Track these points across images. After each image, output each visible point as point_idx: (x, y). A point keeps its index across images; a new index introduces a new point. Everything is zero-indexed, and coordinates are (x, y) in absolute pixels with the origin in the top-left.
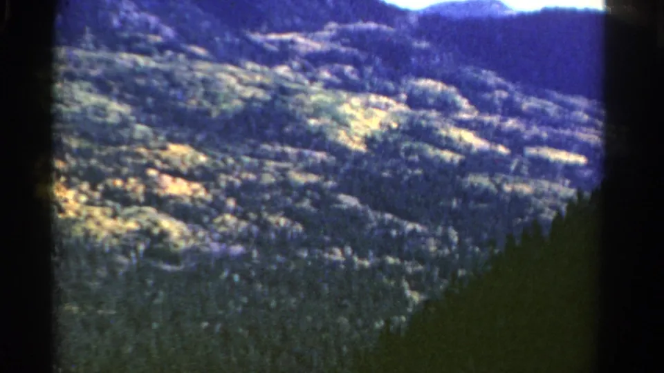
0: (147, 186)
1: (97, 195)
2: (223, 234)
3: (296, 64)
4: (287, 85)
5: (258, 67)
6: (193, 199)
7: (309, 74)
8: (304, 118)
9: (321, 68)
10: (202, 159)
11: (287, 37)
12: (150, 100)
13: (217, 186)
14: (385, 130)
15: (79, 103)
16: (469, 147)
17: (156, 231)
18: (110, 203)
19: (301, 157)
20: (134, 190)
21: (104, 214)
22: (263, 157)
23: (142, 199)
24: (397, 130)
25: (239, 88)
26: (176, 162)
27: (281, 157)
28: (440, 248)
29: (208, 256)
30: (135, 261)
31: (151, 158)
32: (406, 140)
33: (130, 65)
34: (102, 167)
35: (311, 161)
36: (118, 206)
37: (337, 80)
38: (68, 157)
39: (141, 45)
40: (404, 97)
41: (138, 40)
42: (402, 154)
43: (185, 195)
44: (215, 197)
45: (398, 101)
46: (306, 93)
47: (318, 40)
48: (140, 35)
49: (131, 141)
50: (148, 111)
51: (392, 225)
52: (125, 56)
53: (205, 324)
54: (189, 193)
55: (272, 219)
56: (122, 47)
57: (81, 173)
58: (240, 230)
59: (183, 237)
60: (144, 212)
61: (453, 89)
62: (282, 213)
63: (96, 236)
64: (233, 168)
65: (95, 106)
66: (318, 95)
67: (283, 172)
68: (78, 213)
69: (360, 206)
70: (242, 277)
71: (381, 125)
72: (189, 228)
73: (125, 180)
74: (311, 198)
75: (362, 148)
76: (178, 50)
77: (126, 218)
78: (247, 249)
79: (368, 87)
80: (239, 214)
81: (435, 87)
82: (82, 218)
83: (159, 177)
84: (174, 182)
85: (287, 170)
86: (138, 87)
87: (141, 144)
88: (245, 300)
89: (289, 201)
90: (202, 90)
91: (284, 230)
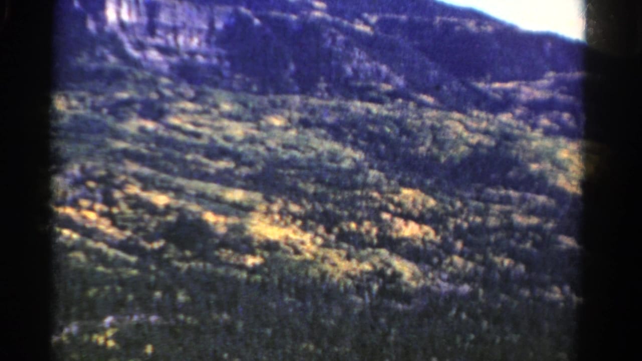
0: (380, 229)
1: (333, 237)
2: (451, 274)
3: (518, 112)
4: (508, 130)
5: (483, 115)
6: (423, 241)
7: (531, 121)
8: (526, 162)
9: (542, 116)
11: (510, 85)
12: (383, 147)
13: (446, 228)
15: (313, 149)
17: (389, 272)
18: (345, 245)
19: (523, 200)
20: (368, 232)
21: (340, 255)
22: (488, 201)
23: (375, 241)
25: (465, 134)
26: (408, 205)
27: (505, 200)
29: (437, 296)
30: (368, 300)
31: (384, 203)
33: (363, 113)
34: (338, 212)
35: (533, 203)
36: (353, 249)
37: (557, 127)
38: (304, 202)
39: (374, 94)
41: (370, 89)
43: (417, 236)
44: (444, 239)
46: (529, 140)
47: (538, 89)
48: (373, 84)
49: (365, 185)
50: (379, 156)
52: (358, 104)
54: (420, 235)
55: (497, 260)
56: (355, 96)
57: (317, 217)
58: (467, 270)
59: (414, 277)
60: (378, 254)
62: (506, 254)
63: (332, 276)
64: (461, 211)
65: (329, 152)
66: (538, 141)
67: (507, 214)
68: (315, 255)
69: (577, 247)
70: (468, 314)
72: (419, 268)
73: (359, 223)
74: (533, 239)
75: (578, 191)
76: (408, 98)
77: (361, 260)
78: (473, 287)
80: (466, 255)
82: (319, 260)
83: (392, 220)
84: (406, 225)
85: (510, 212)
86: (371, 134)
87: (374, 188)
88: (472, 337)
89: (513, 243)
90: (430, 137)
91: (508, 270)
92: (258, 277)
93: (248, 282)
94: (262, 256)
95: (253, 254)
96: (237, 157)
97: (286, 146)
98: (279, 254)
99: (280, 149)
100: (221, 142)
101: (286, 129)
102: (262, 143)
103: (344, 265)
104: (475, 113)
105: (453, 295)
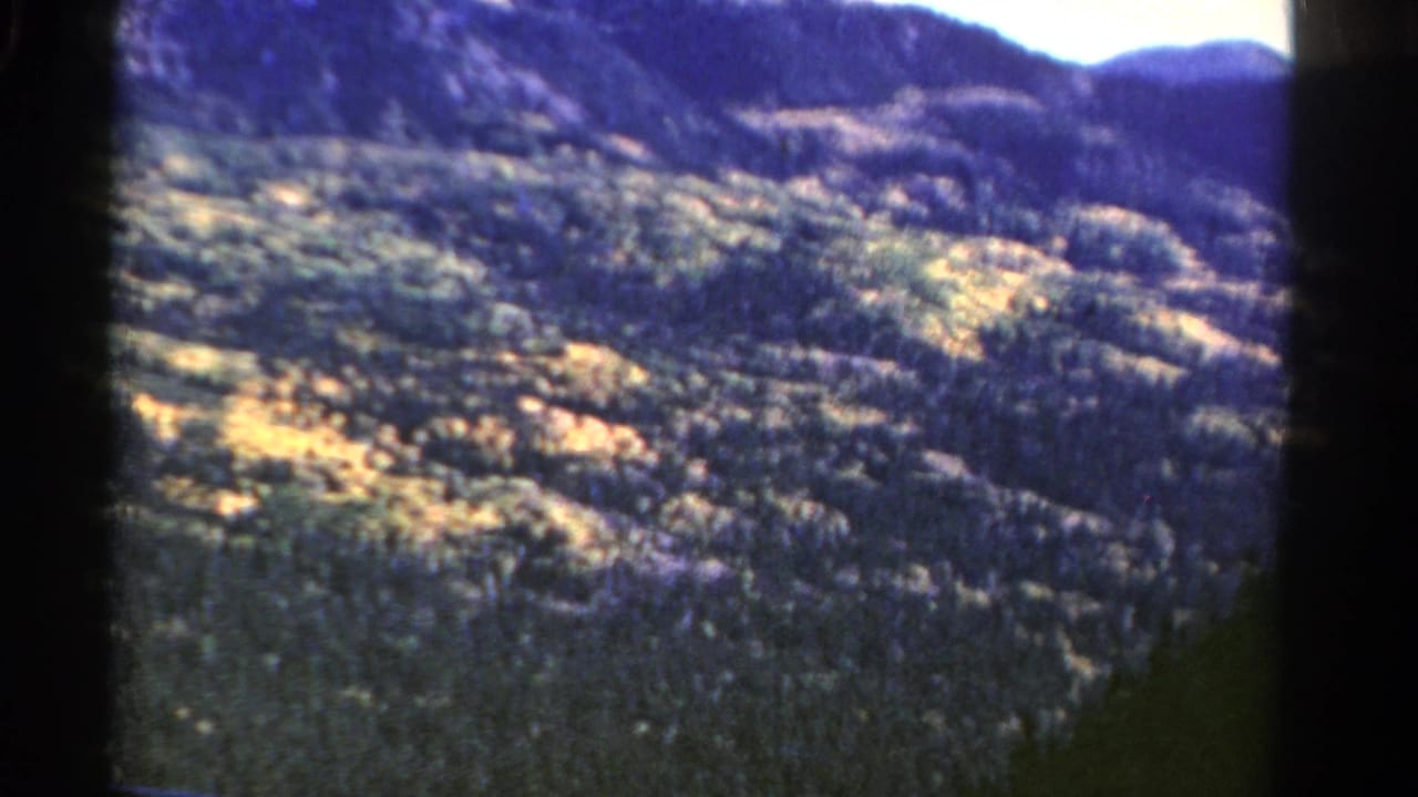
0: (520, 434)
1: (412, 453)
2: (680, 535)
3: (834, 175)
4: (815, 218)
5: (752, 182)
6: (618, 461)
7: (865, 197)
8: (851, 288)
9: (887, 184)
10: (637, 376)
11: (815, 119)
12: (525, 251)
13: (669, 434)
14: (1020, 315)
15: (373, 257)
16: (1196, 350)
17: (539, 530)
18: (440, 470)
19: (844, 371)
20: (492, 442)
21: (427, 492)
22: (766, 372)
23: (508, 461)
24: (1047, 314)
26: (585, 381)
27: (806, 372)
28: (1136, 563)
29: (650, 583)
30: (492, 592)
31: (527, 373)
32: (1065, 334)
33: (481, 176)
34: (426, 394)
35: (866, 381)
36: (459, 479)
37: (924, 211)
38: (349, 371)
39: (508, 139)
40: (1059, 243)
41: (500, 126)
42: (1058, 367)
43: (603, 451)
44: (665, 458)
45: (1047, 253)
46: (858, 238)
47: (883, 125)
48: (508, 116)
49: (486, 339)
50: (518, 273)
51: (1034, 515)
52: (474, 157)
53: (643, 728)
54: (611, 448)
55: (786, 505)
56: (467, 140)
57: (380, 407)
58: (717, 526)
59: (596, 541)
60: (514, 490)
61: (1161, 228)
62: (806, 491)
63: (410, 540)
64: (704, 395)
65: (406, 262)
66: (878, 240)
67: (807, 404)
68: (373, 492)
69: (968, 477)
70: (719, 626)
71: (1013, 303)
72: (610, 523)
73: (473, 419)
74: (867, 459)
75: (974, 354)
76: (580, 142)
77: (475, 503)
78: (732, 566)
79: (984, 221)
80: (715, 494)
81: (1126, 222)
82: (381, 502)
83: (545, 415)
84: (579, 424)
85: (816, 398)
86: (499, 223)
87: (505, 344)
88: (728, 676)
89: (821, 465)
90: (635, 230)
91: (811, 527)
92: (246, 541)
93: (226, 549)
94: (256, 494)
95: (236, 489)
96: (198, 274)
97: (310, 249)
98: (292, 490)
99: (297, 257)
100: (168, 242)
101: (310, 212)
102: (257, 242)
103: (438, 514)
104: (736, 178)
105: (685, 584)
